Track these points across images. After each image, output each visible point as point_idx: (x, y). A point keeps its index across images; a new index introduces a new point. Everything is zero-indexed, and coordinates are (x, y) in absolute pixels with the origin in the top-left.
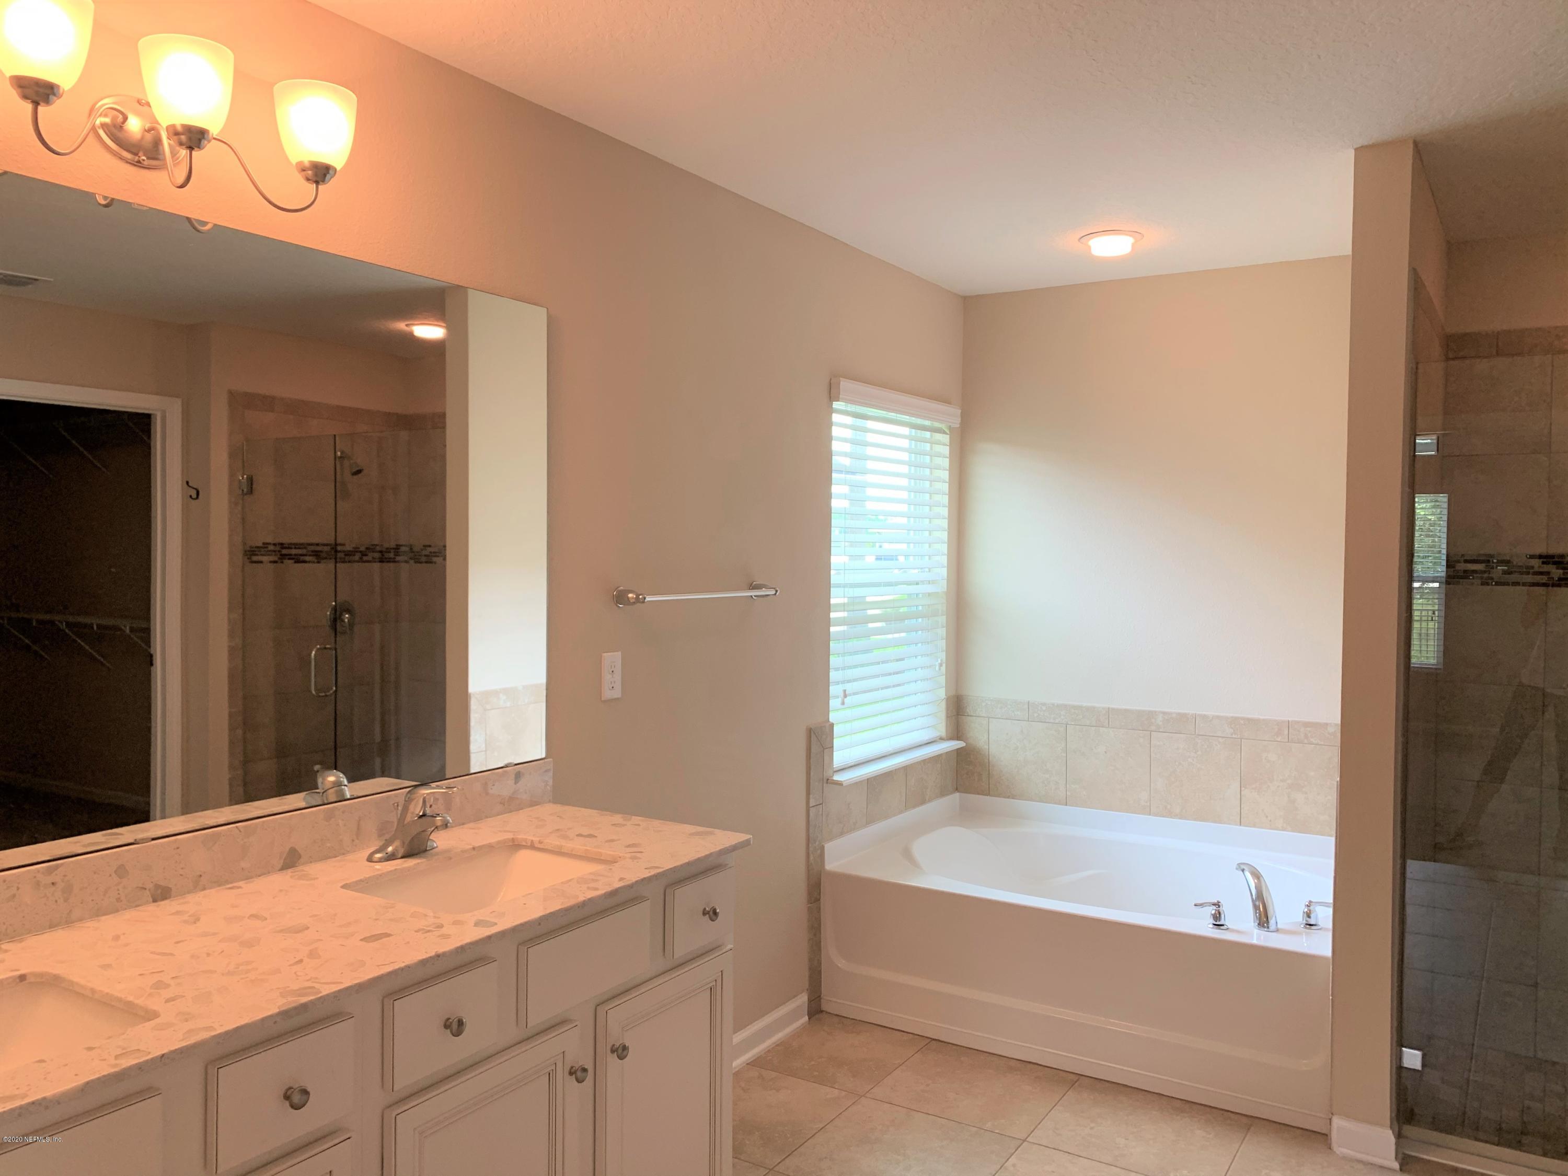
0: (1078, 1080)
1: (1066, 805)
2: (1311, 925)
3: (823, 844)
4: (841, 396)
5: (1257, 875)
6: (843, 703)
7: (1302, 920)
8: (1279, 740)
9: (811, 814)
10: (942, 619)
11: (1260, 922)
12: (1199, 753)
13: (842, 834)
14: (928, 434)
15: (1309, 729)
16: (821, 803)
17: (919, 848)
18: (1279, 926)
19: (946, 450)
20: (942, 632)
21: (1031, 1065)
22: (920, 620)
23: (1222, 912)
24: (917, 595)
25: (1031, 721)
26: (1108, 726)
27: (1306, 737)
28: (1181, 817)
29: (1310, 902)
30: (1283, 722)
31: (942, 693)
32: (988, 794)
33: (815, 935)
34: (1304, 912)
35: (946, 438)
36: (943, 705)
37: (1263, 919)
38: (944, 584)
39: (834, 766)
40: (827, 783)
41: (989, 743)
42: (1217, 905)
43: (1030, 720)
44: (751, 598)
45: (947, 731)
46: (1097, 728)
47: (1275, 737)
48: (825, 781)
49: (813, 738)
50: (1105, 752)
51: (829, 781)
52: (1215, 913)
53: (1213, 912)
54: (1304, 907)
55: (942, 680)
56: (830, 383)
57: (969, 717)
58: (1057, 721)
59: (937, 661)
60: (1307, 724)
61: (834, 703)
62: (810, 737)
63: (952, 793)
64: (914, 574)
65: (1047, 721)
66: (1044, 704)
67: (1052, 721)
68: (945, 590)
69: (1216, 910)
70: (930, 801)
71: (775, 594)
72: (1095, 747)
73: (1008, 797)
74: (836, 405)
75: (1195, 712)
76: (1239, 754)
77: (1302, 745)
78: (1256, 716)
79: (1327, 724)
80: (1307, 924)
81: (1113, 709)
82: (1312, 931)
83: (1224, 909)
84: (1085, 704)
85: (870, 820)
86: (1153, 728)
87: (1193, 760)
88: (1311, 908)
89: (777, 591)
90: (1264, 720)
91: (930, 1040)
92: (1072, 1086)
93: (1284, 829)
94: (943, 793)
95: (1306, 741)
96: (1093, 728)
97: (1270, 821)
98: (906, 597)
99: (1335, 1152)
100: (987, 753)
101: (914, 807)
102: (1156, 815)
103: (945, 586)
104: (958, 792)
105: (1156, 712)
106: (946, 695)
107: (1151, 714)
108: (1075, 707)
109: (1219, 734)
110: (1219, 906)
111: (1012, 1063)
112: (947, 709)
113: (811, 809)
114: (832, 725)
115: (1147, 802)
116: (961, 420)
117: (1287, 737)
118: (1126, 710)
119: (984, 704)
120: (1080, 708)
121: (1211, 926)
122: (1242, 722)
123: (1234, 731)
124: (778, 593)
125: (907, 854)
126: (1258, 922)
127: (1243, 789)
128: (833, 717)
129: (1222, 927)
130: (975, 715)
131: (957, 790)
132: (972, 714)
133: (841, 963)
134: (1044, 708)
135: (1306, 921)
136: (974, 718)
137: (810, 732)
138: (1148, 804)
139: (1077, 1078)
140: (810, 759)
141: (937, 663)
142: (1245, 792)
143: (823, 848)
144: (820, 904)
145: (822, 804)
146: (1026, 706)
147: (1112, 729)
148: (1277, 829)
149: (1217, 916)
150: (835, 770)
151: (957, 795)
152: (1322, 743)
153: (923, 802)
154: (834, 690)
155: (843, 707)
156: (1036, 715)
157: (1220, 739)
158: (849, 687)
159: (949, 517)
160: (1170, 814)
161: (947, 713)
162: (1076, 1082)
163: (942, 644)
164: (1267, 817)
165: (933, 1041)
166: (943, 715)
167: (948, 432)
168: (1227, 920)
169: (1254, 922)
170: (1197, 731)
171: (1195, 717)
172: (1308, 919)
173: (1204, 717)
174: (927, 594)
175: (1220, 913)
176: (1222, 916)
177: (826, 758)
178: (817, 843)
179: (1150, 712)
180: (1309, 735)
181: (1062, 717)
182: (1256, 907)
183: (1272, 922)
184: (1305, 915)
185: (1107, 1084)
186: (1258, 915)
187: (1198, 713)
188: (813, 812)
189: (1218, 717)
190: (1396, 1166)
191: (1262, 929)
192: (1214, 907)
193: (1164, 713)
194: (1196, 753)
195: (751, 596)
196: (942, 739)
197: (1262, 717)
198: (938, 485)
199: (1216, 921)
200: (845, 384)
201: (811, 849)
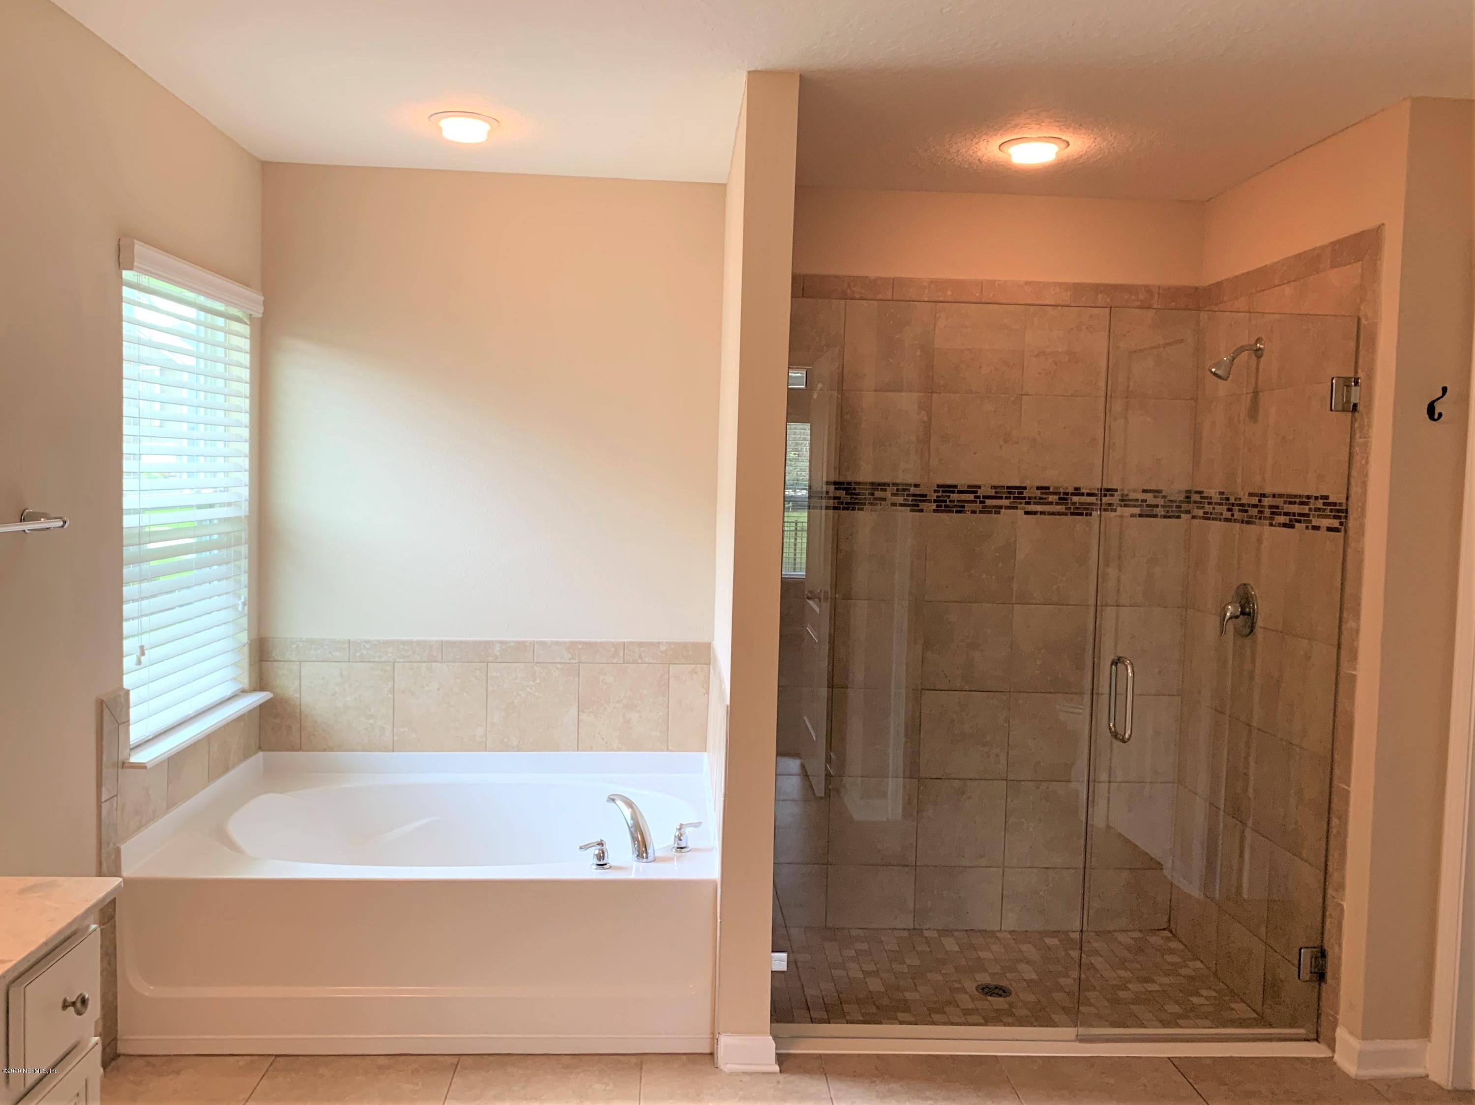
0: (458, 1062)
1: (393, 751)
2: (682, 848)
3: (118, 845)
4: (135, 264)
5: (630, 804)
6: (139, 662)
7: (673, 842)
8: (615, 661)
9: (104, 812)
10: (244, 549)
11: (639, 854)
12: (538, 681)
13: (140, 827)
14: (220, 321)
15: (642, 649)
16: (115, 794)
17: (236, 827)
18: (656, 855)
19: (246, 344)
20: (244, 564)
21: (402, 1058)
22: (215, 552)
23: (605, 850)
24: (211, 521)
25: (353, 662)
26: (440, 660)
27: (640, 657)
28: (519, 749)
29: (681, 825)
30: (619, 643)
31: (244, 637)
32: (300, 749)
33: (109, 964)
34: (675, 836)
35: (245, 329)
36: (246, 650)
37: (642, 848)
38: (245, 506)
39: (131, 743)
40: (123, 768)
41: (300, 691)
42: (601, 844)
43: (351, 660)
44: (24, 533)
45: (250, 681)
46: (429, 664)
47: (612, 659)
48: (120, 765)
49: (106, 712)
50: (438, 689)
51: (125, 765)
52: (599, 853)
53: (597, 852)
54: (675, 831)
55: (244, 621)
56: (119, 245)
57: (275, 663)
58: (383, 659)
59: (240, 599)
60: (640, 644)
61: (128, 662)
62: (102, 711)
63: (256, 753)
64: (208, 497)
65: (371, 660)
66: (368, 642)
67: (377, 659)
68: (247, 514)
69: (599, 850)
70: (234, 766)
71: (63, 526)
72: (427, 684)
73: (325, 750)
74: (127, 275)
75: (533, 639)
76: (577, 679)
77: (636, 665)
78: (593, 640)
79: (659, 643)
80: (678, 848)
81: (447, 642)
82: (684, 854)
83: (607, 847)
84: (414, 639)
85: (170, 806)
86: (490, 659)
87: (531, 689)
88: (682, 831)
89: (65, 522)
90: (601, 643)
91: (274, 1057)
92: (455, 1070)
93: (619, 750)
94: (246, 755)
95: (640, 661)
96: (425, 664)
97: (606, 743)
98: (196, 524)
99: (721, 1070)
100: (298, 703)
101: (218, 776)
102: (493, 750)
103: (247, 509)
104: (263, 750)
105: (492, 642)
106: (248, 640)
107: (488, 644)
108: (403, 643)
109: (558, 660)
110: (602, 845)
111: (382, 1061)
112: (250, 657)
113: (103, 805)
114: (127, 693)
115: (482, 738)
116: (265, 310)
117: (622, 659)
118: (461, 642)
119: (294, 646)
120: (411, 642)
121: (595, 867)
122: (580, 646)
123: (572, 655)
124: (66, 525)
125: (223, 837)
126: (637, 853)
127: (580, 713)
128: (128, 681)
129: (605, 867)
130: (282, 659)
131: (260, 748)
132: (279, 659)
133: (148, 990)
134: (368, 646)
135: (678, 844)
136: (282, 663)
137: (101, 705)
138: (484, 739)
139: (457, 1060)
140: (102, 740)
141: (240, 602)
142: (583, 716)
143: (118, 851)
144: (115, 922)
145: (117, 795)
146: (347, 645)
147: (446, 664)
148: (612, 750)
149: (601, 856)
150: (131, 747)
151: (261, 754)
152: (655, 661)
153: (227, 770)
154: (129, 645)
155: (139, 667)
156: (358, 655)
157: (559, 666)
158: (145, 640)
159: (250, 425)
160: (507, 748)
161: (250, 661)
162: (457, 1065)
163: (244, 578)
164: (603, 739)
165: (278, 1059)
166: (246, 664)
167: (248, 322)
168: (610, 859)
169: (633, 854)
170: (535, 658)
171: (533, 644)
172: (679, 842)
173: (543, 644)
174: (223, 520)
175: (603, 853)
176: (606, 854)
177: (122, 736)
178: (111, 846)
179: (487, 642)
180: (643, 655)
181: (390, 655)
182: (634, 839)
183: (650, 851)
184: (677, 839)
185: (491, 1058)
186: (636, 846)
187: (536, 640)
188: (105, 807)
189: (557, 643)
190: (776, 1068)
191: (641, 860)
192: (599, 847)
193: (501, 642)
194: (534, 681)
195: (24, 531)
196: (244, 692)
197: (599, 640)
198: (236, 386)
199: (600, 861)
200: (139, 248)
201: (104, 856)
